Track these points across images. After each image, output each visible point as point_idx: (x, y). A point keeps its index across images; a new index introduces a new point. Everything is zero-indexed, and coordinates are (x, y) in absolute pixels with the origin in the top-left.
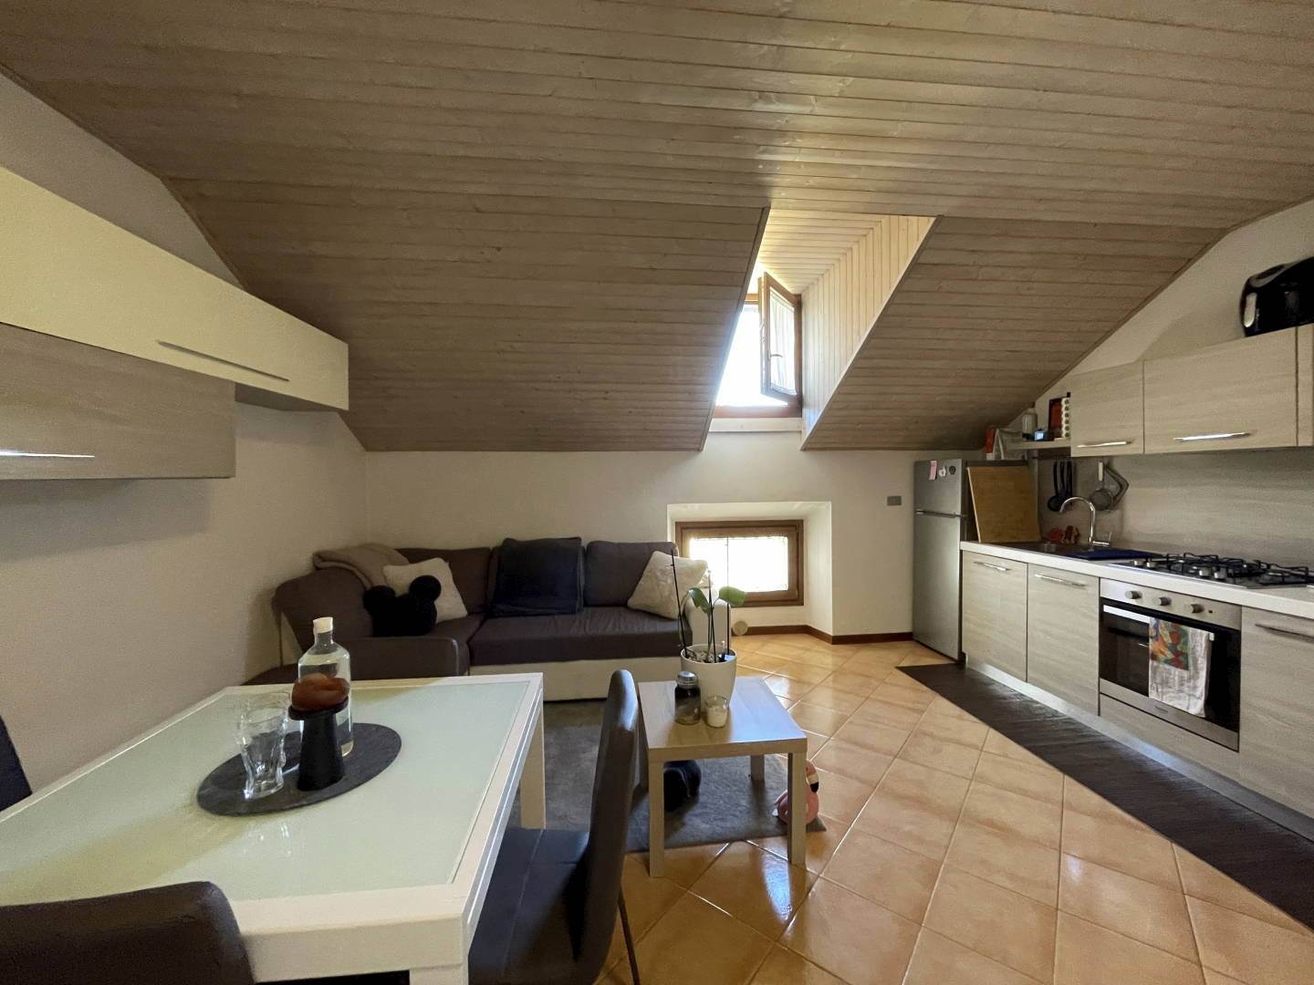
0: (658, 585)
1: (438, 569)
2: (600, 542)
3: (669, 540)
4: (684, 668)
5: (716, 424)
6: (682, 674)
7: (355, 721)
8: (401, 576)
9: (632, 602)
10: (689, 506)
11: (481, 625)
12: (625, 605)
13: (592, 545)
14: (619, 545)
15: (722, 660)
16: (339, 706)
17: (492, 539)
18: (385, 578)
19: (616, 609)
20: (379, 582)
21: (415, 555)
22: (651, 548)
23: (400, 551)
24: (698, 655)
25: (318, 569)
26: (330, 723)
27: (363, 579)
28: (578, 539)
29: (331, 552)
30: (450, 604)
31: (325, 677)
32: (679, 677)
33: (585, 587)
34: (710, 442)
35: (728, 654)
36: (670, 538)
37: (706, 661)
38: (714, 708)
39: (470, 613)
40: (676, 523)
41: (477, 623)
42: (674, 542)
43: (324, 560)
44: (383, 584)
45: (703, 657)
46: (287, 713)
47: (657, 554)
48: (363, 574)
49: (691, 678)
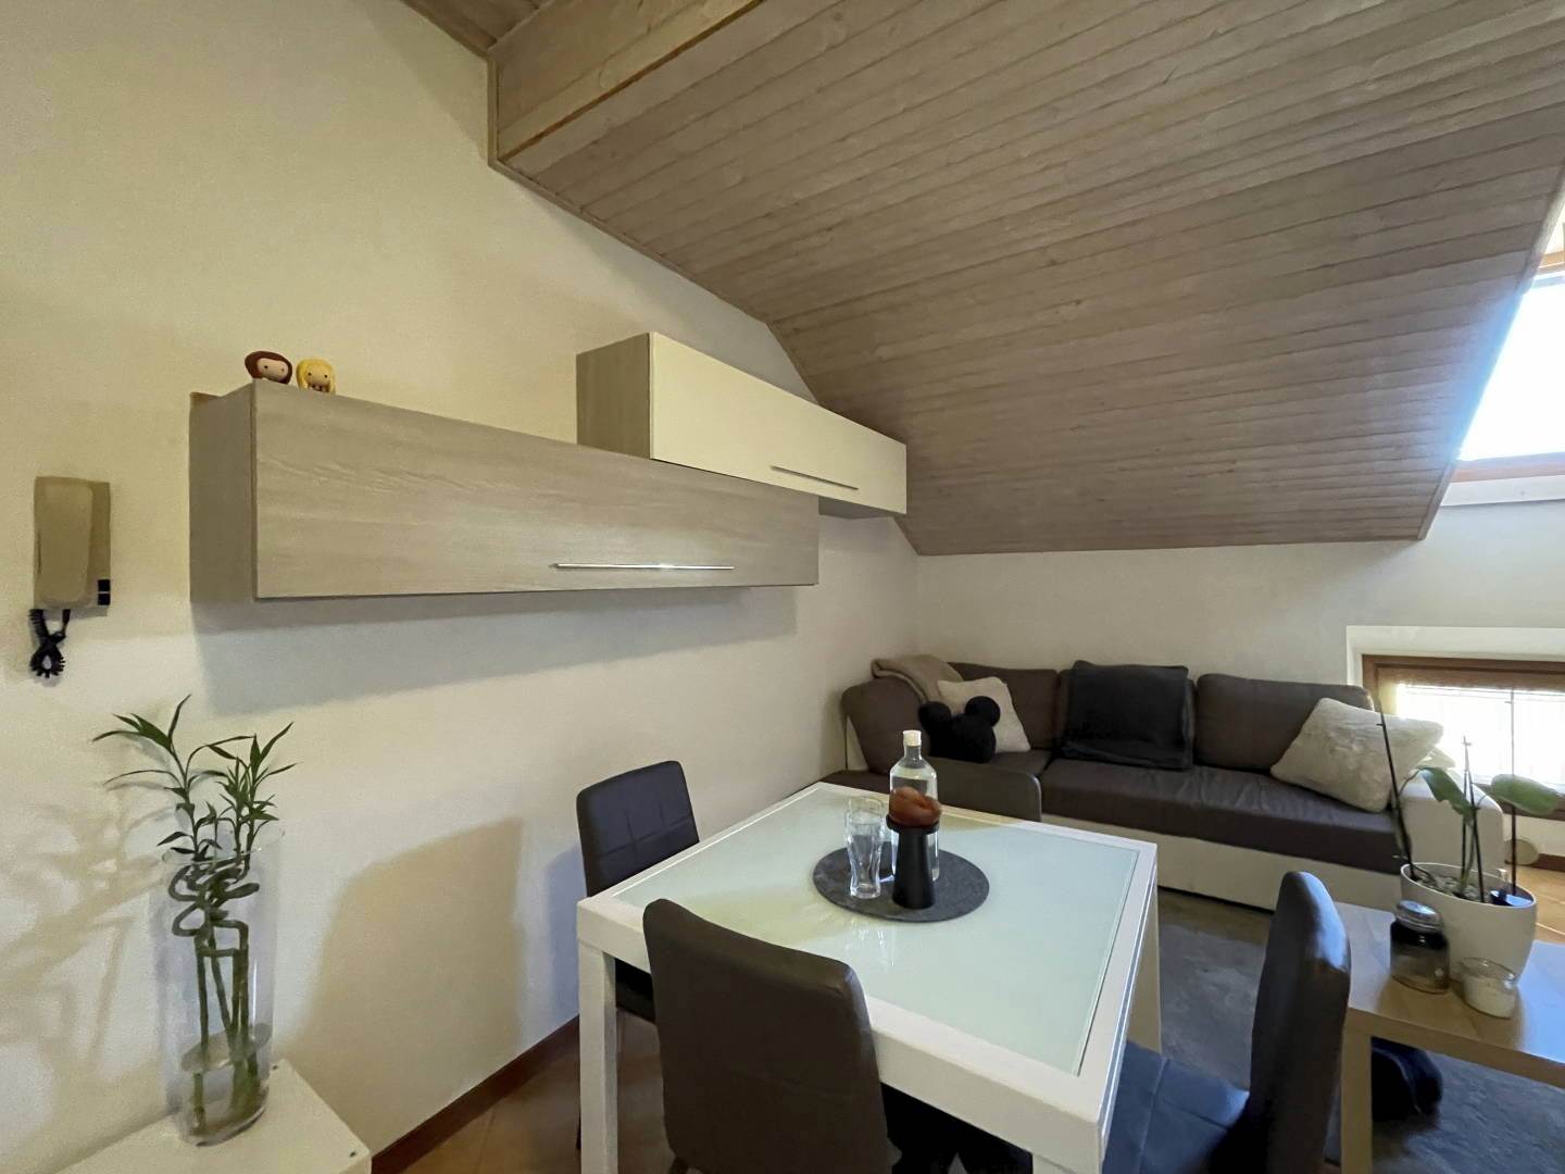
0: (1332, 751)
1: (996, 690)
2: (1217, 676)
3: (1350, 682)
4: (1408, 894)
5: (1453, 494)
6: (1406, 904)
7: (943, 848)
8: (957, 694)
9: (1276, 770)
10: (1395, 629)
11: (1049, 763)
12: (1265, 772)
13: (1205, 680)
14: (1253, 682)
15: (1500, 901)
16: (931, 828)
17: (1060, 661)
18: (940, 693)
19: (1252, 776)
20: (933, 697)
21: (969, 672)
22: (1317, 692)
23: (950, 664)
24: (1441, 882)
25: (876, 677)
26: (922, 843)
27: (920, 693)
28: (1184, 669)
29: (888, 661)
30: (1010, 733)
31: (916, 792)
32: (1400, 907)
33: (1195, 739)
34: (1439, 524)
35: (1514, 894)
36: (1353, 677)
37: (1459, 895)
38: (1483, 980)
39: (1033, 748)
40: (1365, 657)
41: (1043, 763)
42: (1361, 686)
43: (881, 669)
44: (938, 700)
45: (1454, 886)
46: (884, 820)
47: (1327, 703)
48: (918, 685)
49: (1427, 917)
